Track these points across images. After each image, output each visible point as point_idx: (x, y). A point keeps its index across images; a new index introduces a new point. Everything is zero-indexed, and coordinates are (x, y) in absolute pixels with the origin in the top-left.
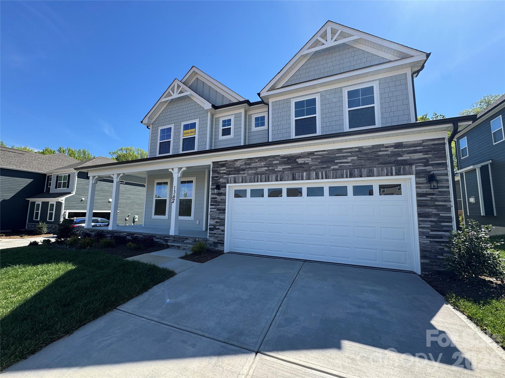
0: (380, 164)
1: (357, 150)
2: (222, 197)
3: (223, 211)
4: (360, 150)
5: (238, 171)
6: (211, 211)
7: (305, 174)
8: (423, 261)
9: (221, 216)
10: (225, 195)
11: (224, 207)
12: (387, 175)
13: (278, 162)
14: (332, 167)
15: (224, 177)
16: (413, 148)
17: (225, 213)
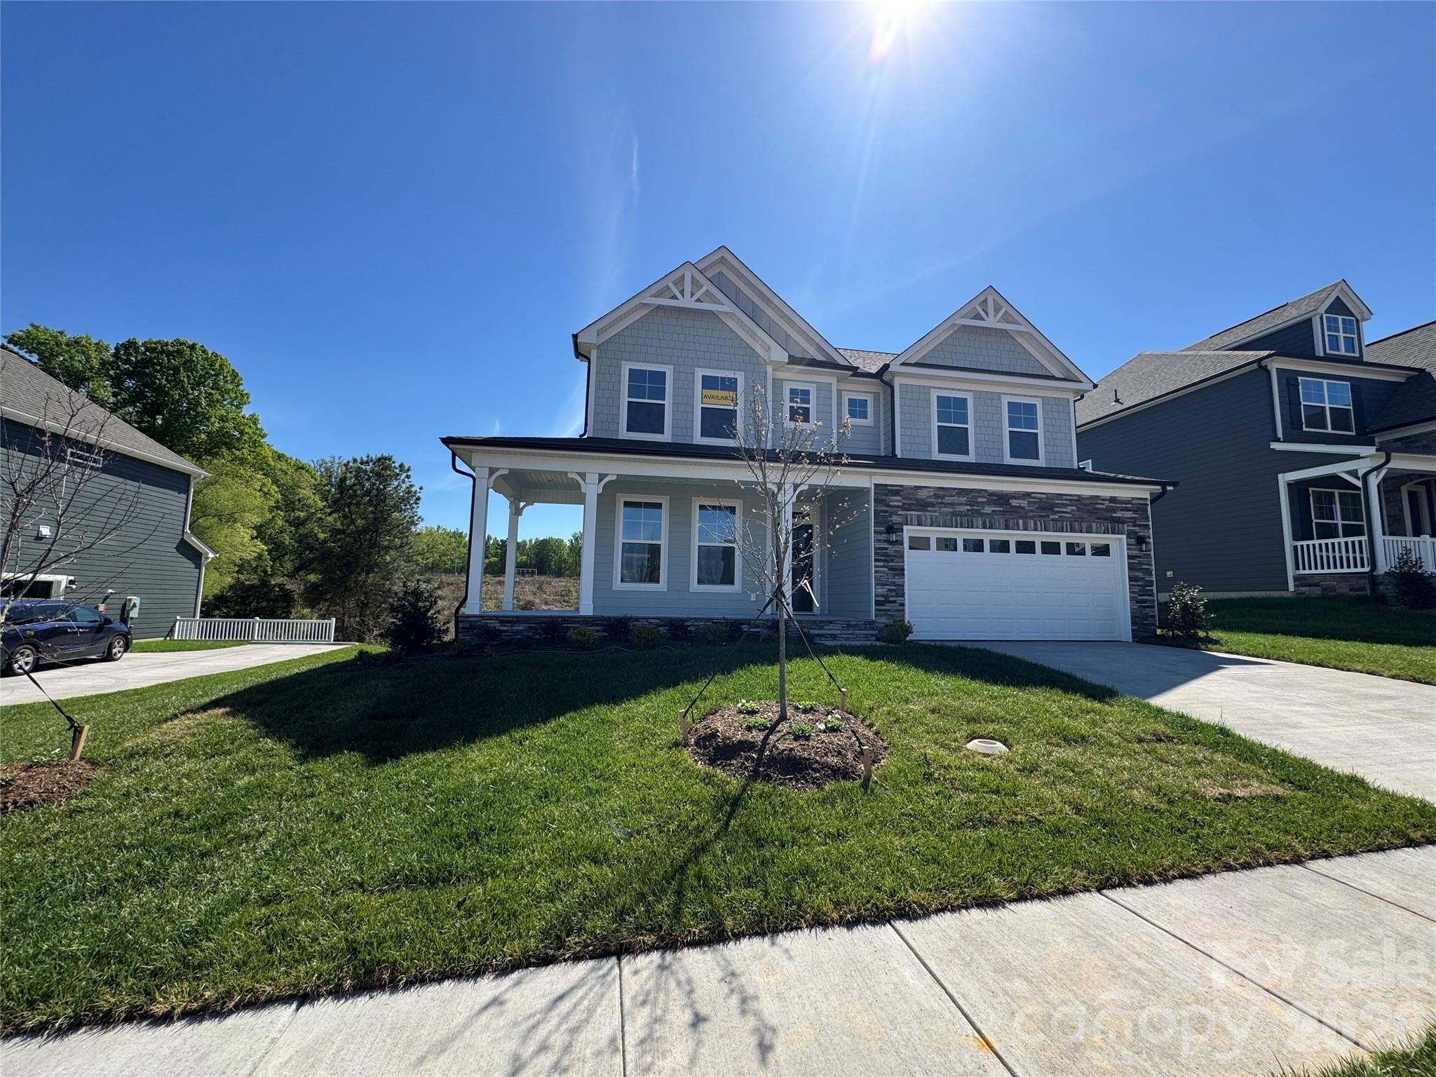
0: (1098, 518)
1: (1076, 498)
2: (897, 548)
3: (900, 571)
4: (1080, 498)
5: (923, 505)
6: (876, 572)
7: (1021, 522)
8: (1134, 628)
9: (898, 581)
10: (902, 545)
11: (902, 564)
12: (1104, 533)
13: (985, 500)
14: (1051, 517)
15: (899, 513)
16: (1124, 505)
17: (904, 575)
